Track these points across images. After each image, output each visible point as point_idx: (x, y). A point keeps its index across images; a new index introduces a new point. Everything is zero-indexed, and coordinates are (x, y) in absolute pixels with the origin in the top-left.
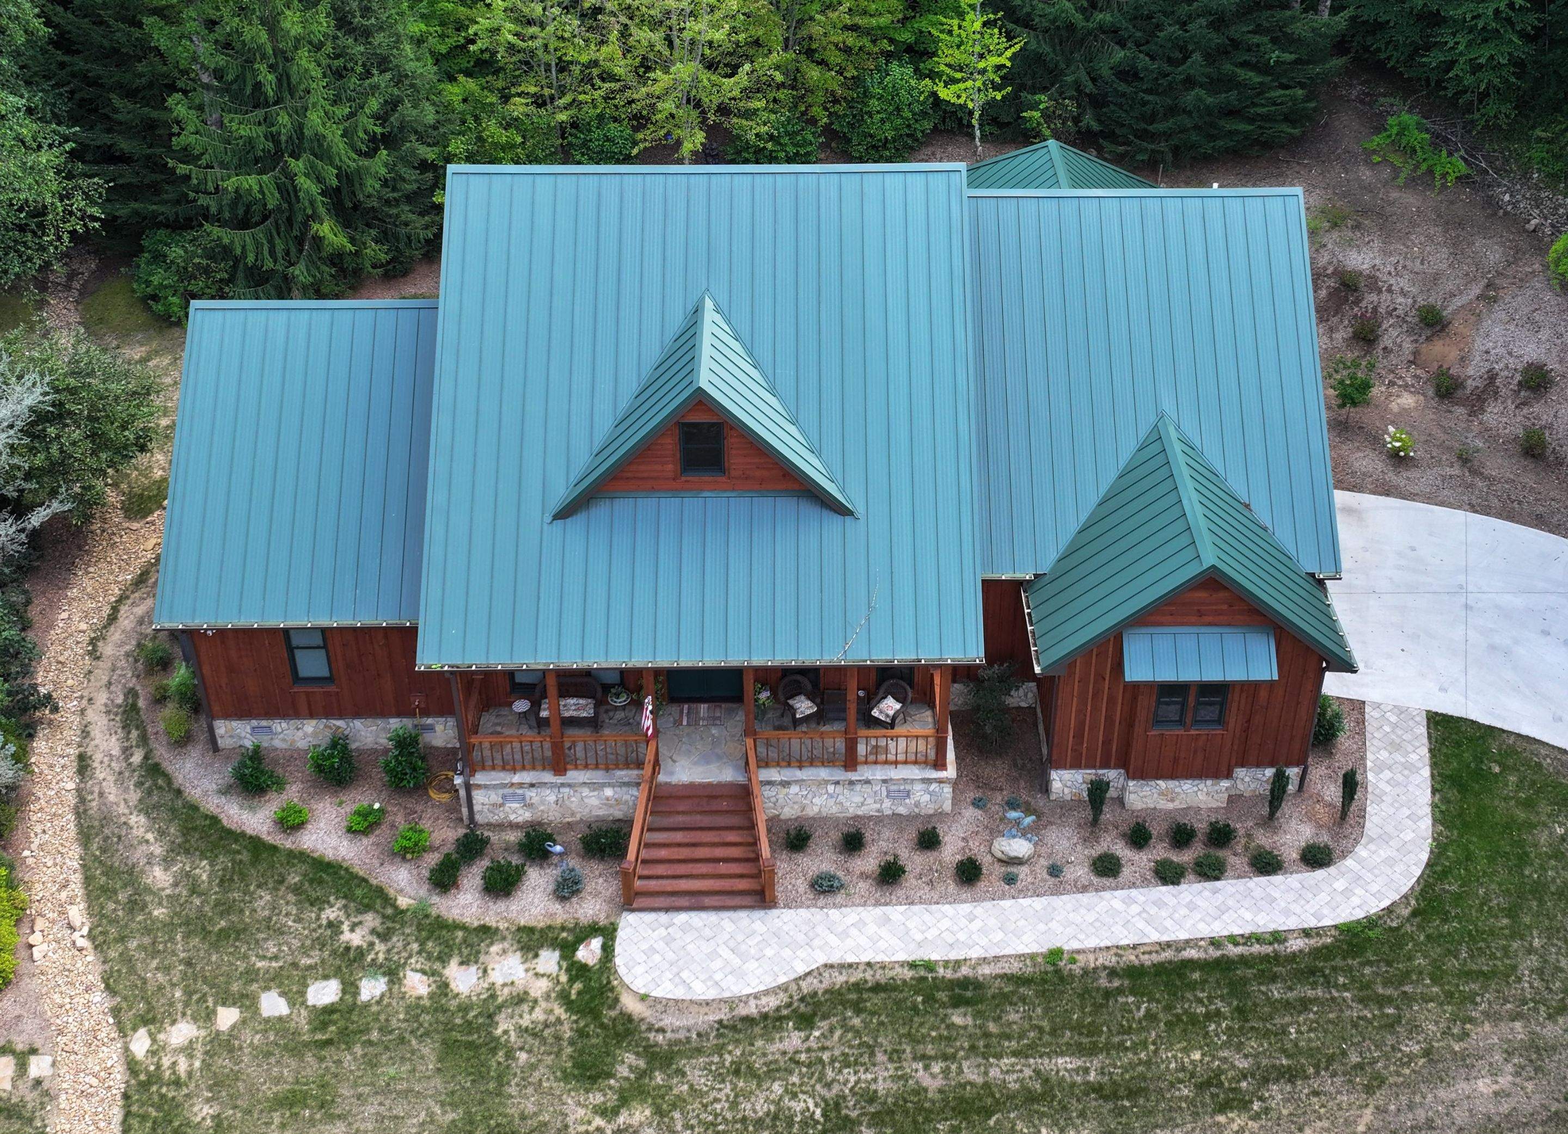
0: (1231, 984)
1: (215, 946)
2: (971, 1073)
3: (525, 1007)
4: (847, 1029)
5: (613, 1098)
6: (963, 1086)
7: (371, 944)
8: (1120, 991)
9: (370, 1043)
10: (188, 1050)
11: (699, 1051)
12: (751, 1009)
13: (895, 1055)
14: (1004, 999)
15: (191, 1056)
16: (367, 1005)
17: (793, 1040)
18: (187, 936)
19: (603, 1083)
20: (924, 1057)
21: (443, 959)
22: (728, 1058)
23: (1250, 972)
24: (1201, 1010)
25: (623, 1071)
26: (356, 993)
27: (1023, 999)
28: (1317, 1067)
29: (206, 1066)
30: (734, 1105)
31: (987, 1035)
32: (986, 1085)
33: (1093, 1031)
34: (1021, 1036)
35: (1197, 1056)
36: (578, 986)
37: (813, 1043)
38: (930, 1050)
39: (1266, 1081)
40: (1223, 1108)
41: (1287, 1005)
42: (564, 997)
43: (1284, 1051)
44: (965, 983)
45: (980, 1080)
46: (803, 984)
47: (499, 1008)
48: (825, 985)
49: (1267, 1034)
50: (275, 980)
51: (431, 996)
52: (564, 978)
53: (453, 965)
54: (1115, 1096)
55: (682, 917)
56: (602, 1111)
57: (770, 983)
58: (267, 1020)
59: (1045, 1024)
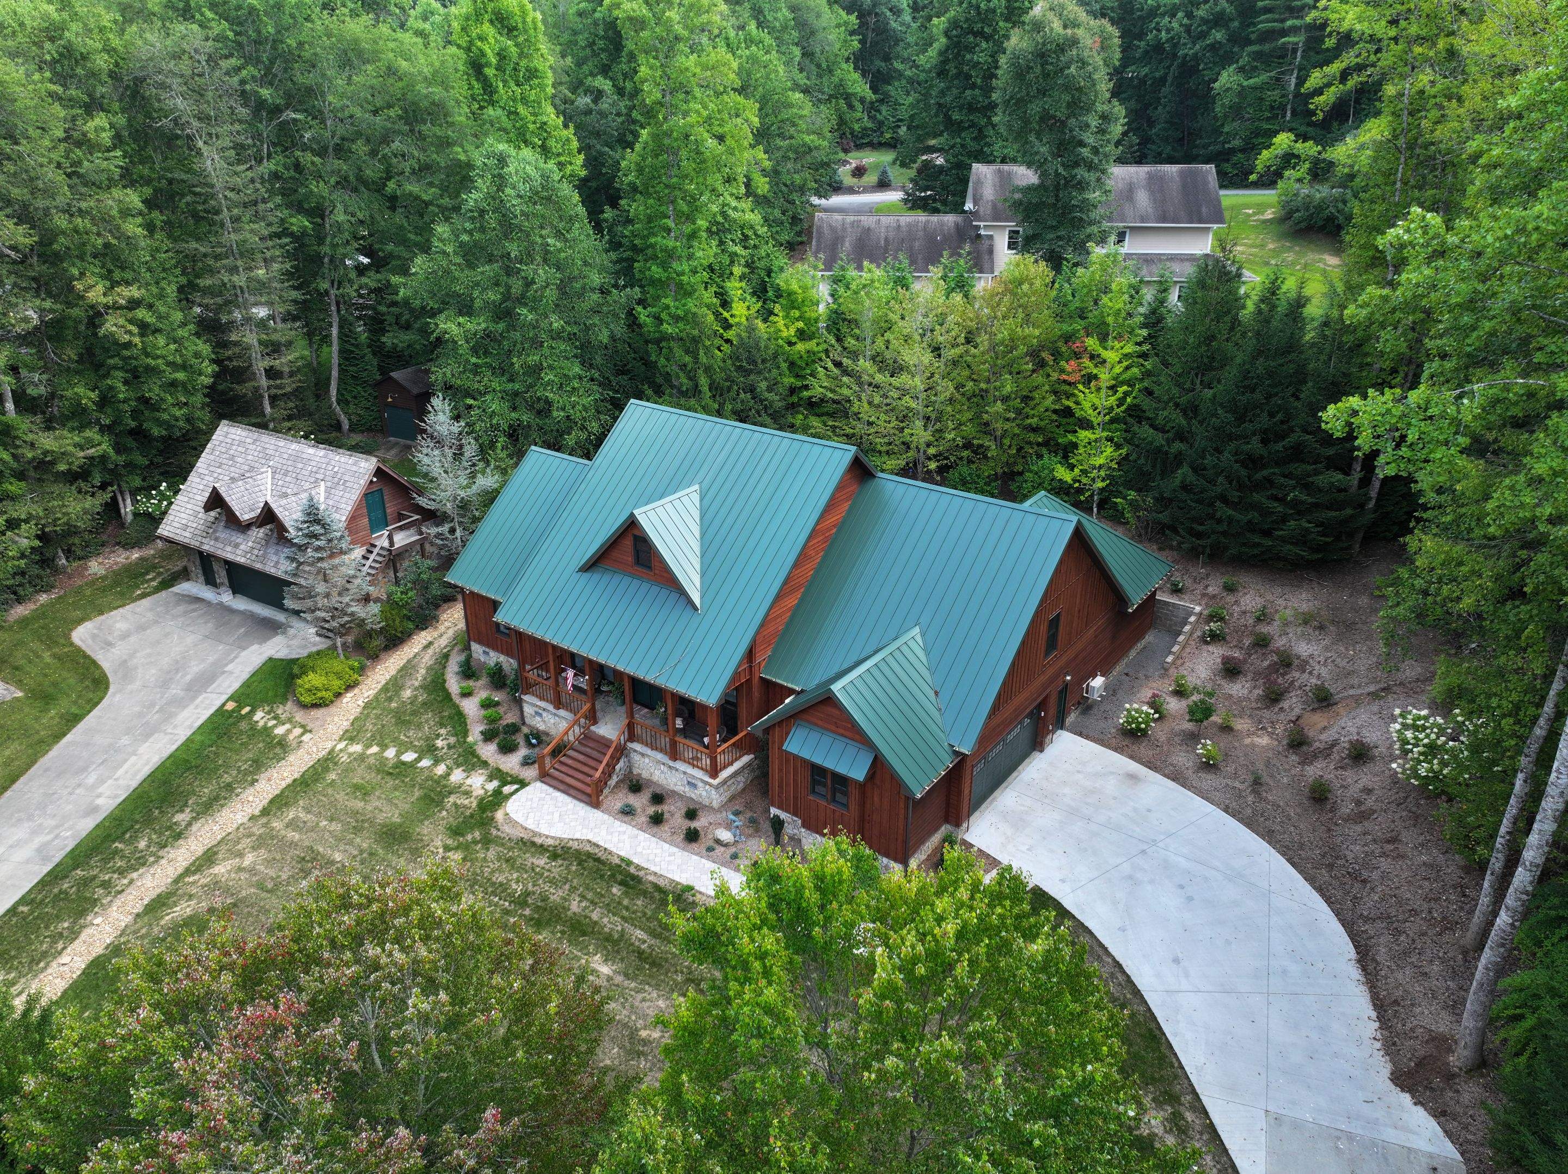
1: (397, 724)
2: (595, 915)
3: (465, 796)
4: (567, 868)
5: (455, 845)
6: (586, 917)
7: (443, 748)
9: (403, 781)
10: (351, 755)
11: (503, 845)
13: (574, 889)
14: (645, 893)
15: (349, 757)
16: (417, 768)
17: (541, 861)
18: (393, 717)
19: (458, 838)
20: (584, 897)
21: (459, 765)
22: (511, 854)
26: (418, 762)
27: (652, 898)
29: (349, 763)
34: (634, 912)
36: (491, 798)
37: (548, 866)
42: (482, 800)
44: (634, 878)
45: (596, 919)
46: (571, 842)
47: (457, 792)
48: (579, 847)
50: (401, 744)
51: (440, 776)
52: (490, 793)
53: (460, 769)
54: (645, 960)
55: (558, 794)
56: (446, 847)
57: (559, 834)
58: (382, 758)
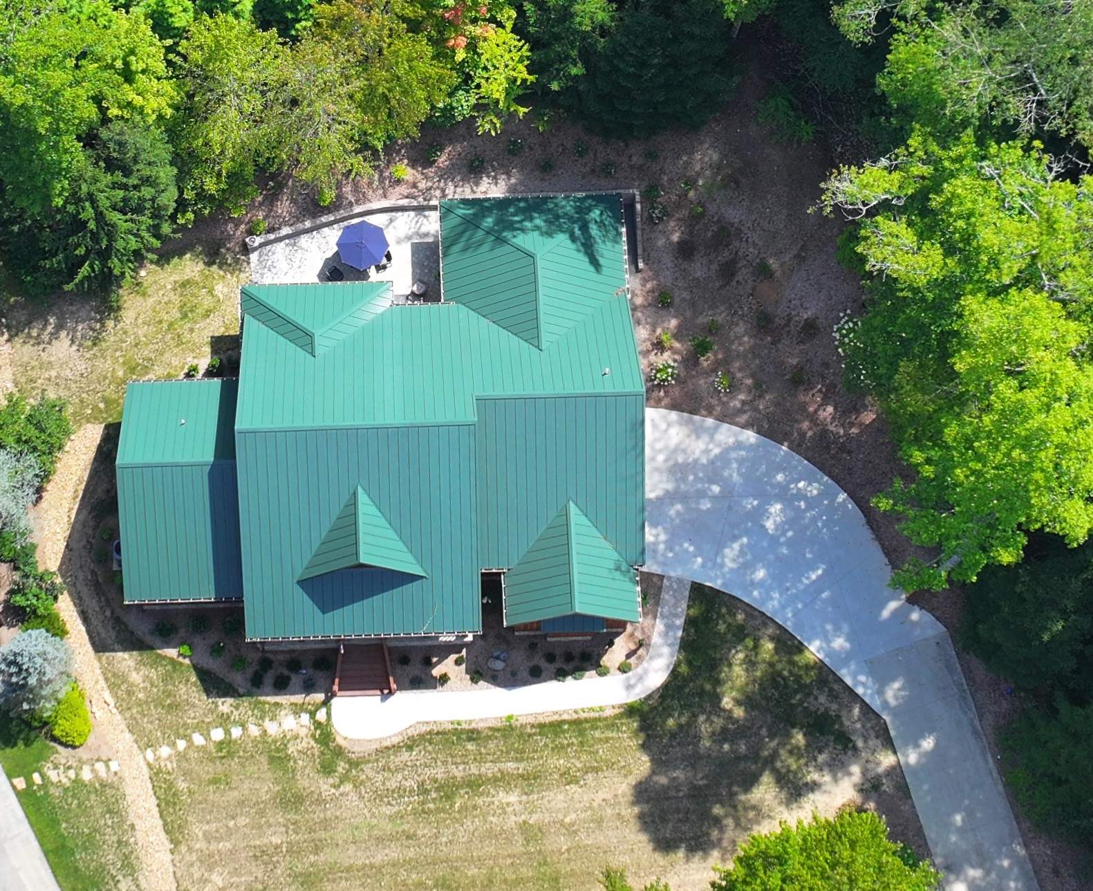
0: (580, 731)
1: (168, 713)
2: (474, 771)
3: (299, 741)
4: (426, 751)
5: (338, 780)
6: (470, 775)
7: (232, 712)
8: (535, 734)
9: (239, 757)
10: (169, 758)
12: (388, 743)
13: (445, 763)
14: (489, 738)
15: (171, 762)
16: (236, 741)
18: (155, 707)
19: (332, 774)
20: (456, 763)
21: (262, 718)
22: (380, 764)
23: (588, 725)
24: (566, 742)
25: (340, 769)
26: (230, 735)
27: (496, 738)
28: (607, 767)
29: (179, 767)
30: (384, 784)
31: (481, 754)
32: (480, 775)
33: (523, 752)
34: (494, 754)
35: (562, 761)
36: (318, 732)
37: (412, 757)
38: (459, 760)
39: (587, 772)
40: (568, 784)
41: (600, 740)
42: (313, 736)
43: (596, 760)
44: (472, 731)
45: (477, 773)
46: (409, 731)
47: (288, 741)
48: (418, 732)
49: (591, 752)
50: (197, 728)
51: (261, 736)
52: (312, 728)
53: (267, 719)
54: (528, 779)
56: (334, 786)
58: (197, 747)
59: (504, 749)
